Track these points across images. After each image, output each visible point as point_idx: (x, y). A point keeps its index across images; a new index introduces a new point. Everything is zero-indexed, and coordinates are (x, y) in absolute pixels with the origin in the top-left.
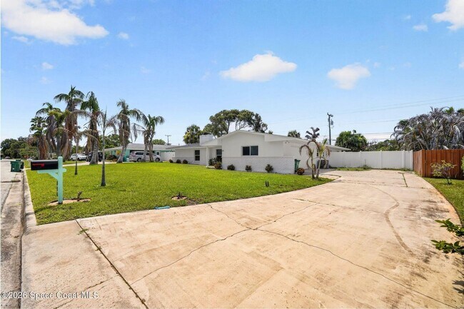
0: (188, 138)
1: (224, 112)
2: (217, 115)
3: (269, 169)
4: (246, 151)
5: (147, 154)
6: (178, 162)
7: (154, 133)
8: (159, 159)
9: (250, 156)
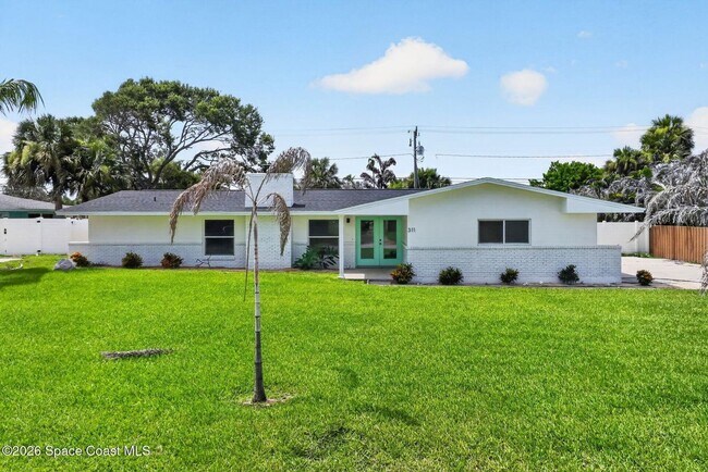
3: (568, 276)
4: (490, 231)
6: (132, 262)
9: (504, 245)
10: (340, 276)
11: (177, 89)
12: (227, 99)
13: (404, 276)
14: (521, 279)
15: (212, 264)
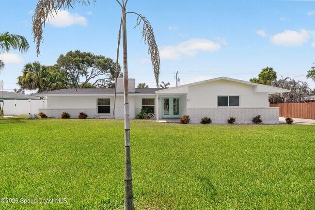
6: (66, 116)
9: (229, 107)
10: (157, 121)
11: (89, 55)
12: (108, 59)
13: (185, 121)
14: (236, 122)
15: (100, 117)
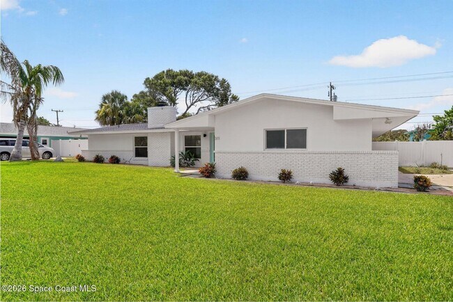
0: (106, 115)
1: (170, 74)
2: (157, 77)
3: (339, 178)
4: (275, 139)
5: (24, 144)
6: (99, 160)
7: (39, 100)
8: (50, 154)
9: (285, 150)
10: (175, 171)
13: (209, 172)
